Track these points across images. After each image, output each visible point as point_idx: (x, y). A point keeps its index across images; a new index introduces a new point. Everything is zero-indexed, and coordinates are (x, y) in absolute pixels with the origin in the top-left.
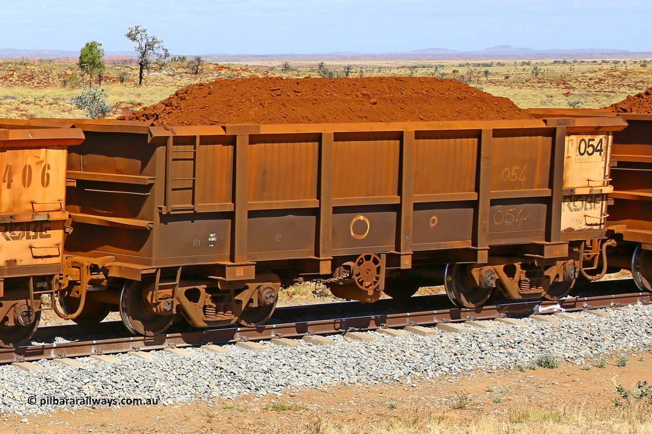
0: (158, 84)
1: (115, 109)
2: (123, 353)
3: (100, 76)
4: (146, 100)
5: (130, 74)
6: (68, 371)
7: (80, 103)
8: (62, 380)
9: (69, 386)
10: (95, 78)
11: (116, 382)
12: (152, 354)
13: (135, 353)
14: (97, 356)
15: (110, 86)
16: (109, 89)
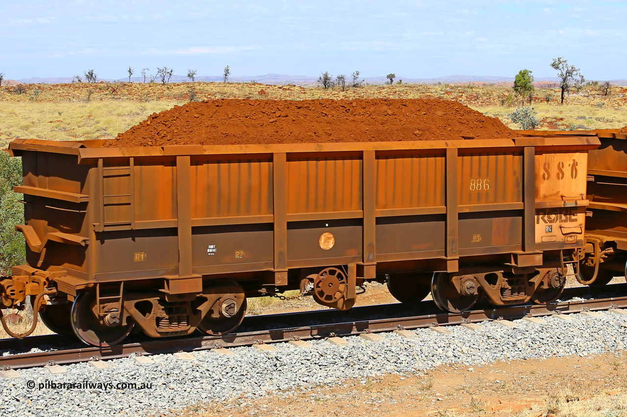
0: (576, 103)
1: (542, 123)
2: (548, 316)
3: (530, 97)
4: (566, 116)
5: (554, 96)
6: (505, 330)
7: (515, 118)
8: (500, 337)
9: (506, 342)
10: (526, 99)
11: (543, 339)
12: (571, 316)
13: (557, 315)
14: (528, 318)
15: (538, 105)
16: (538, 107)
